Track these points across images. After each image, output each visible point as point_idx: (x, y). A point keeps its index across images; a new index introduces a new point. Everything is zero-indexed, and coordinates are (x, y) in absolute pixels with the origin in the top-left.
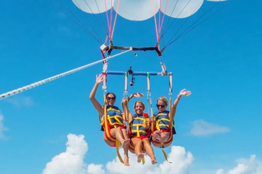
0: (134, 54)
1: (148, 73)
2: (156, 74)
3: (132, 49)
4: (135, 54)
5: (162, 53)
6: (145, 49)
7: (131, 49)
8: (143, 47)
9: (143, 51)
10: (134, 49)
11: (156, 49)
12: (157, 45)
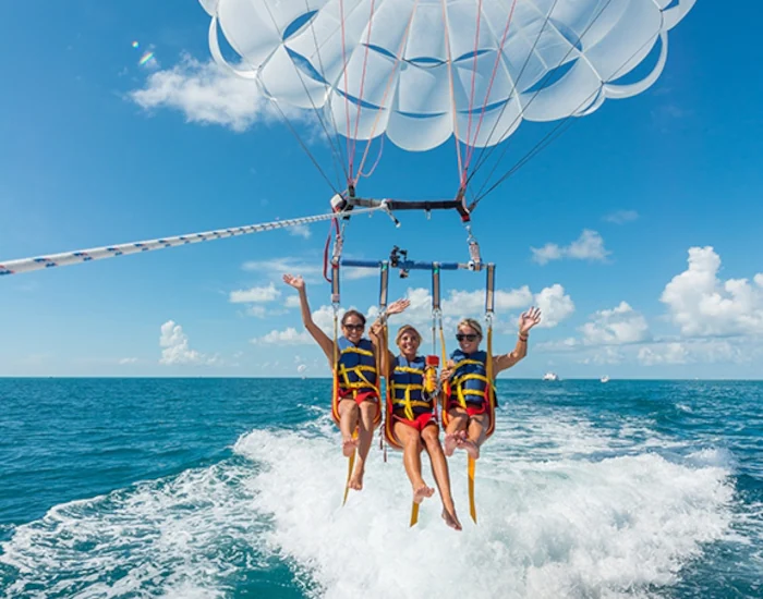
0: (393, 219)
1: (435, 263)
2: (455, 267)
3: (385, 205)
4: (397, 222)
5: (471, 216)
6: (428, 206)
7: (383, 205)
8: (423, 200)
9: (425, 211)
10: (394, 206)
11: (457, 205)
12: (460, 197)
